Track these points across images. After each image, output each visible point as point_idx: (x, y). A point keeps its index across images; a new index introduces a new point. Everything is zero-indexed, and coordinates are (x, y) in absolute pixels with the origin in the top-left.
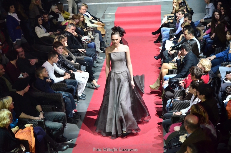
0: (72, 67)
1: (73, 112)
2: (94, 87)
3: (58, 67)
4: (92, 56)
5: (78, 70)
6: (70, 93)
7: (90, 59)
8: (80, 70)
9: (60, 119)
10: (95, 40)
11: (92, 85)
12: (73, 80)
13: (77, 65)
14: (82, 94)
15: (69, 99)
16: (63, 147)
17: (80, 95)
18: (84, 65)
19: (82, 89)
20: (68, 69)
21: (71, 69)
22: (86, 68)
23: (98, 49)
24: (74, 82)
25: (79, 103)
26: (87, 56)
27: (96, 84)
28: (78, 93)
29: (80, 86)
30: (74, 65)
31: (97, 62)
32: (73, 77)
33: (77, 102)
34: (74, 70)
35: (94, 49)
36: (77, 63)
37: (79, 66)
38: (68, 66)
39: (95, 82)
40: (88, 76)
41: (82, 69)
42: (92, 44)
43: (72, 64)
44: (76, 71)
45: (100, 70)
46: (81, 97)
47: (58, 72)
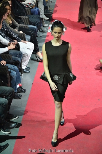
0: (15, 36)
1: (18, 86)
2: (39, 59)
3: (2, 36)
4: (37, 24)
5: (22, 40)
6: (15, 66)
7: (34, 28)
8: (25, 40)
9: (7, 94)
10: (38, 6)
11: (37, 57)
12: (18, 52)
13: (22, 34)
14: (26, 66)
15: (15, 73)
16: (11, 125)
17: (24, 67)
18: (28, 34)
19: (26, 62)
20: (12, 39)
21: (15, 39)
22: (31, 38)
23: (43, 16)
24: (19, 53)
25: (22, 77)
26: (31, 24)
27: (41, 57)
28: (23, 65)
29: (25, 58)
30: (18, 34)
31: (42, 30)
32: (18, 47)
33: (21, 75)
34: (18, 39)
35: (38, 16)
36: (21, 32)
37: (24, 35)
38: (11, 35)
39: (39, 54)
40: (34, 47)
41: (26, 40)
42: (36, 9)
43: (15, 33)
44: (20, 41)
45: (44, 40)
46: (25, 70)
47: (1, 42)
